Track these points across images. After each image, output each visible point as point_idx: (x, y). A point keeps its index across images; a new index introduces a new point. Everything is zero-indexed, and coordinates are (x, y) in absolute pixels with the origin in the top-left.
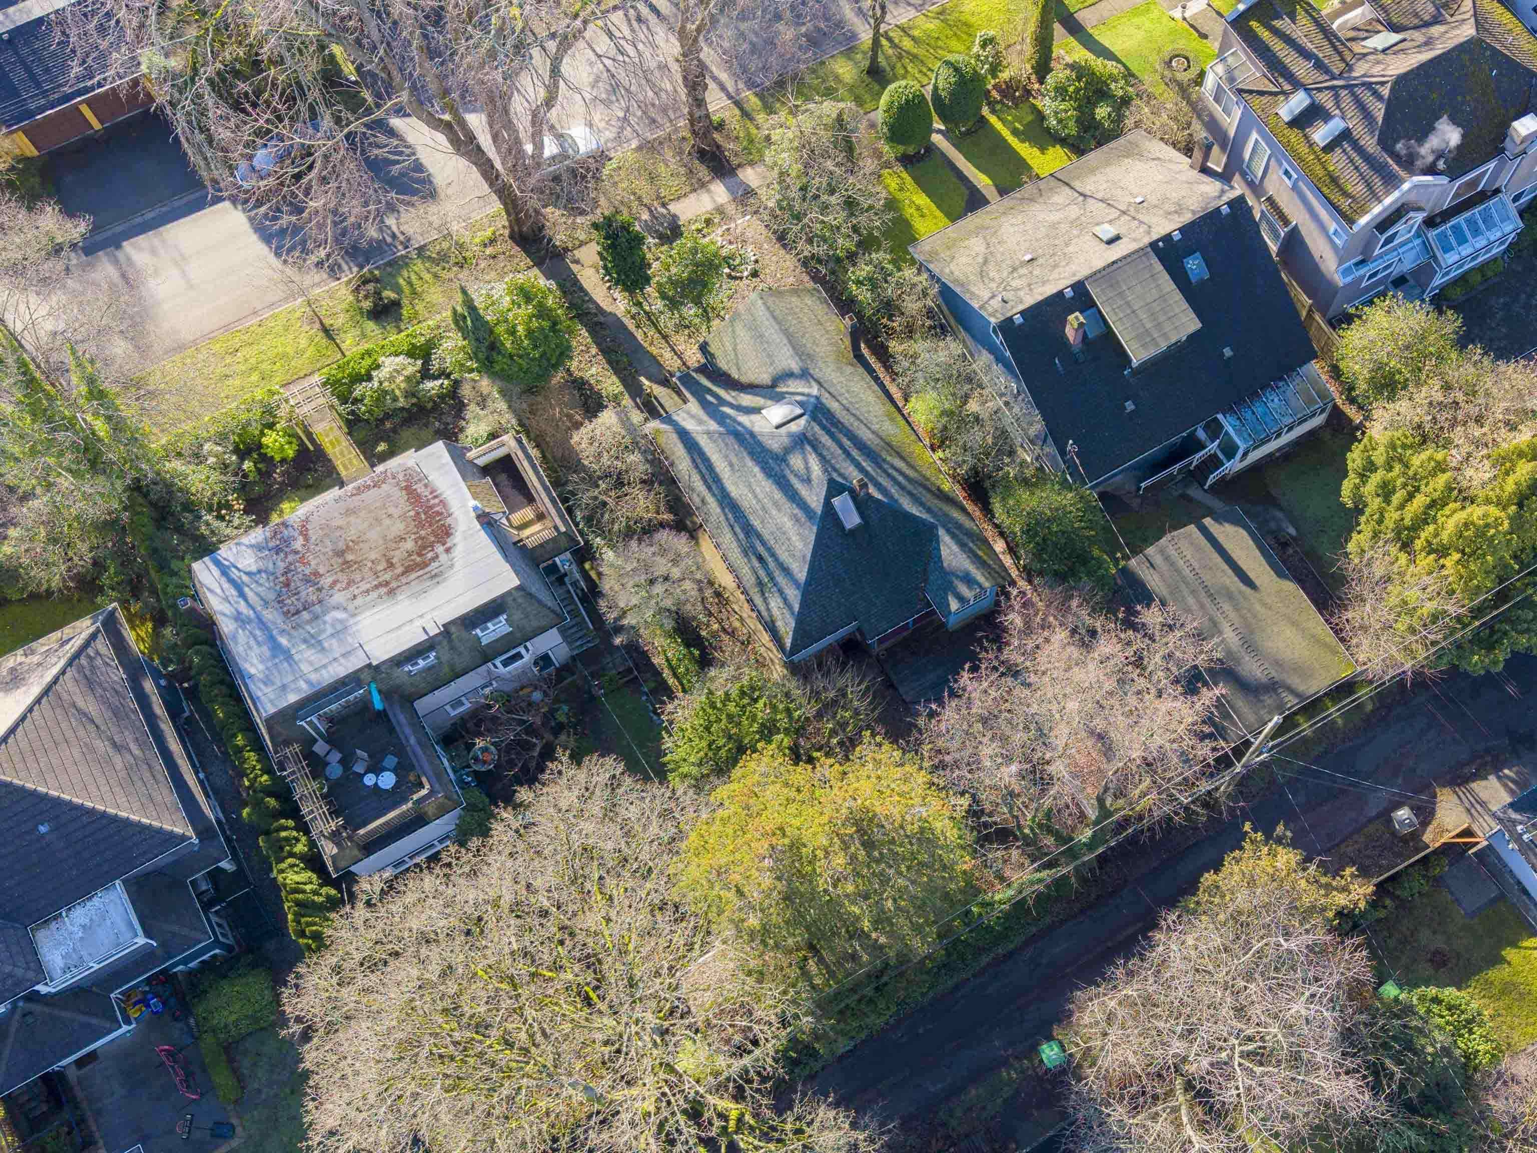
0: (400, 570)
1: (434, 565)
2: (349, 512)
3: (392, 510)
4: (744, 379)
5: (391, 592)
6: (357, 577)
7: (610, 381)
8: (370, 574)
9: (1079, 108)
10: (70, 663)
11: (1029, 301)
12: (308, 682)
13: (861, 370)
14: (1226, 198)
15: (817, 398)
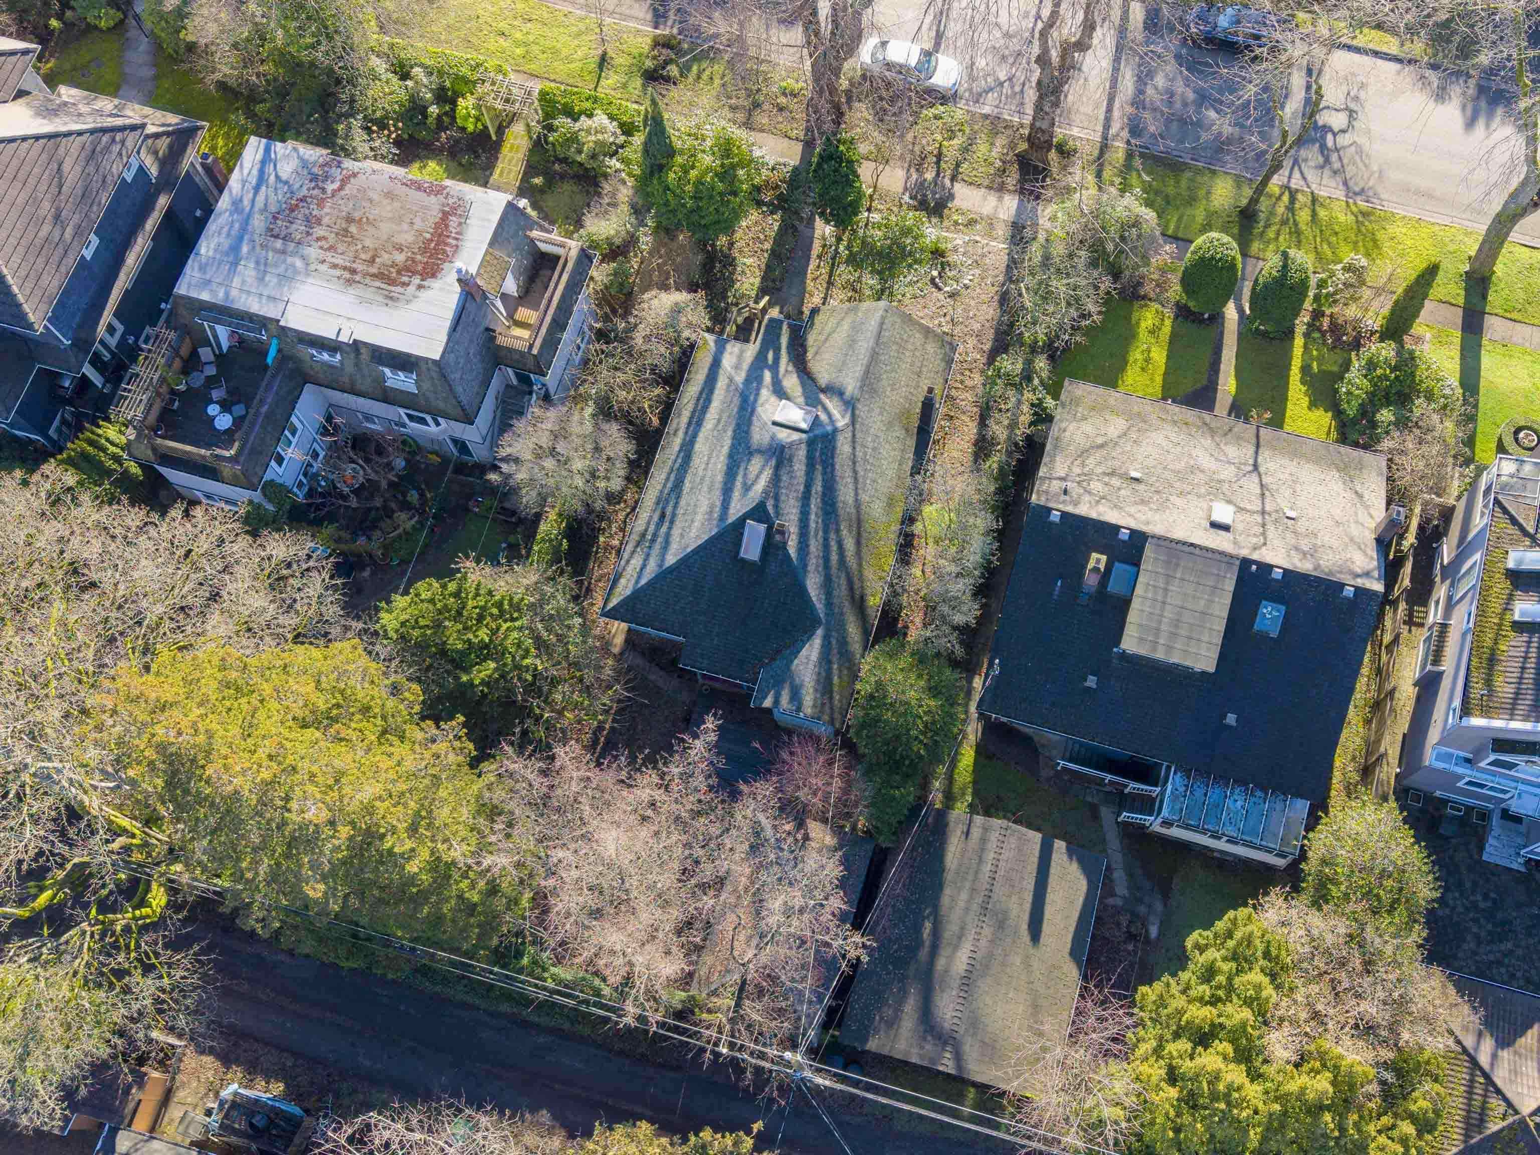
0: (374, 270)
1: (399, 289)
2: (389, 195)
3: (417, 221)
4: (811, 365)
5: (350, 282)
6: (341, 248)
7: (752, 280)
8: (351, 254)
9: (1372, 395)
10: (92, 132)
11: (1084, 509)
12: (227, 294)
13: (911, 443)
14: (1360, 582)
15: (835, 430)
